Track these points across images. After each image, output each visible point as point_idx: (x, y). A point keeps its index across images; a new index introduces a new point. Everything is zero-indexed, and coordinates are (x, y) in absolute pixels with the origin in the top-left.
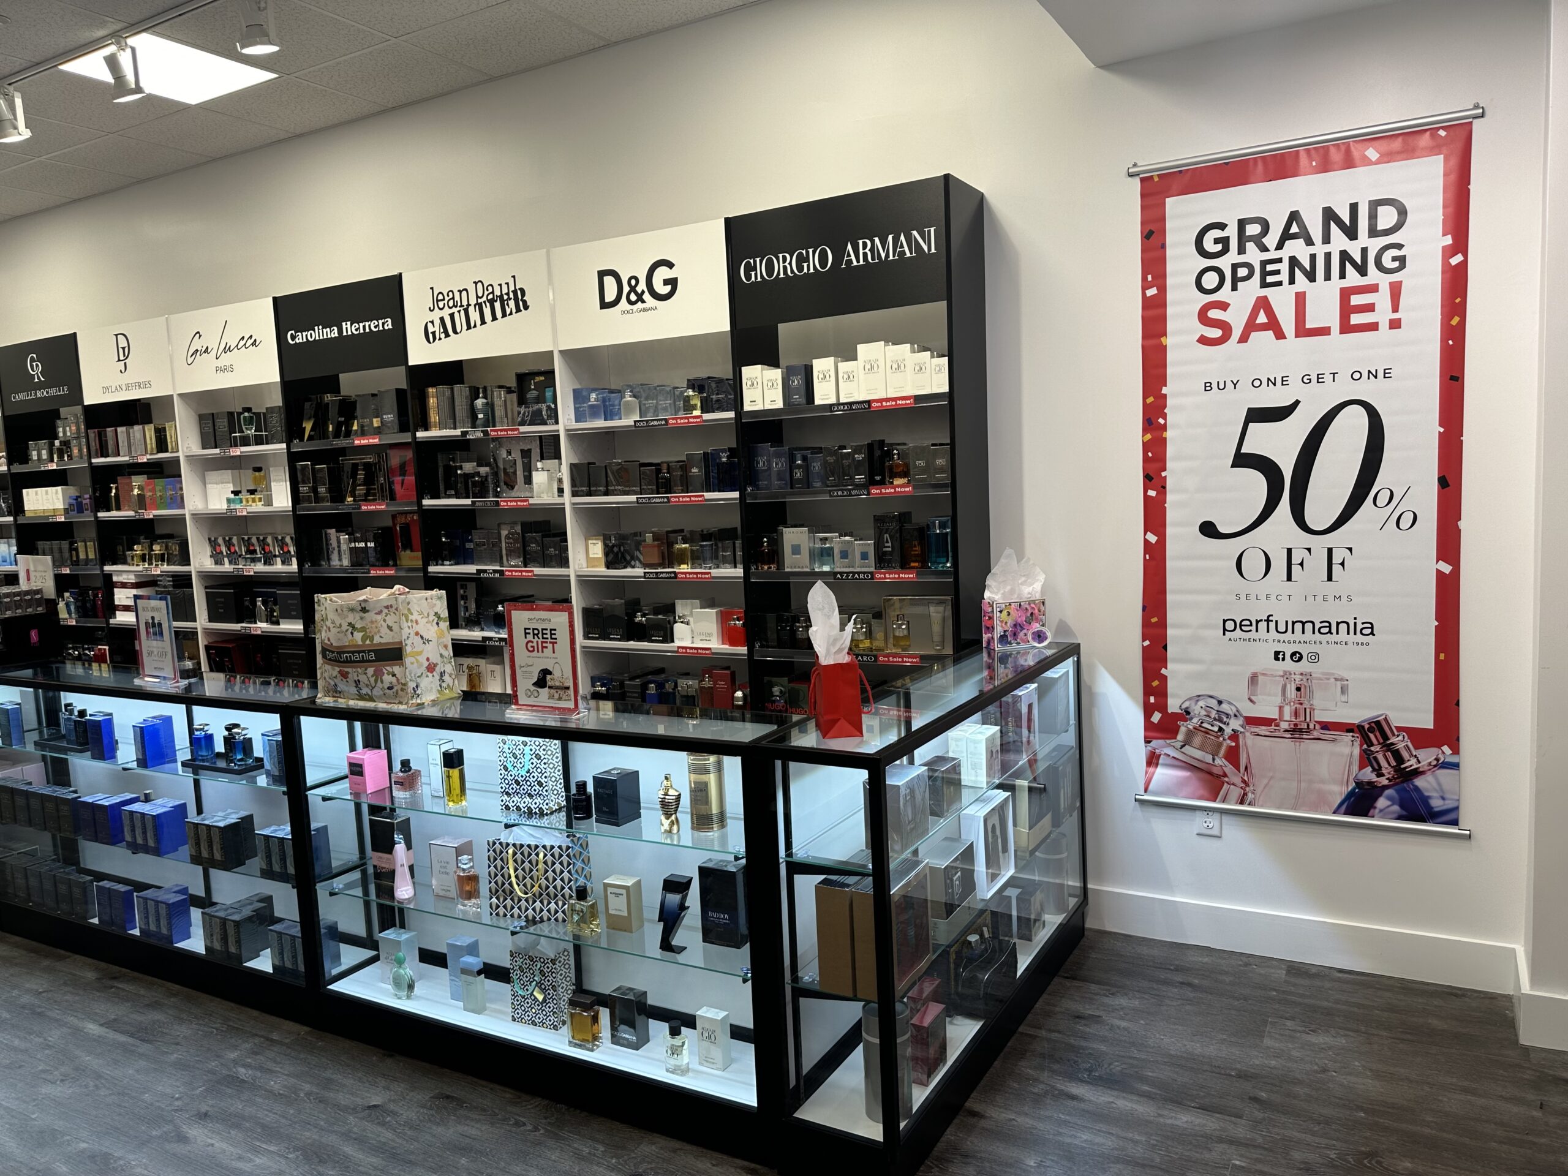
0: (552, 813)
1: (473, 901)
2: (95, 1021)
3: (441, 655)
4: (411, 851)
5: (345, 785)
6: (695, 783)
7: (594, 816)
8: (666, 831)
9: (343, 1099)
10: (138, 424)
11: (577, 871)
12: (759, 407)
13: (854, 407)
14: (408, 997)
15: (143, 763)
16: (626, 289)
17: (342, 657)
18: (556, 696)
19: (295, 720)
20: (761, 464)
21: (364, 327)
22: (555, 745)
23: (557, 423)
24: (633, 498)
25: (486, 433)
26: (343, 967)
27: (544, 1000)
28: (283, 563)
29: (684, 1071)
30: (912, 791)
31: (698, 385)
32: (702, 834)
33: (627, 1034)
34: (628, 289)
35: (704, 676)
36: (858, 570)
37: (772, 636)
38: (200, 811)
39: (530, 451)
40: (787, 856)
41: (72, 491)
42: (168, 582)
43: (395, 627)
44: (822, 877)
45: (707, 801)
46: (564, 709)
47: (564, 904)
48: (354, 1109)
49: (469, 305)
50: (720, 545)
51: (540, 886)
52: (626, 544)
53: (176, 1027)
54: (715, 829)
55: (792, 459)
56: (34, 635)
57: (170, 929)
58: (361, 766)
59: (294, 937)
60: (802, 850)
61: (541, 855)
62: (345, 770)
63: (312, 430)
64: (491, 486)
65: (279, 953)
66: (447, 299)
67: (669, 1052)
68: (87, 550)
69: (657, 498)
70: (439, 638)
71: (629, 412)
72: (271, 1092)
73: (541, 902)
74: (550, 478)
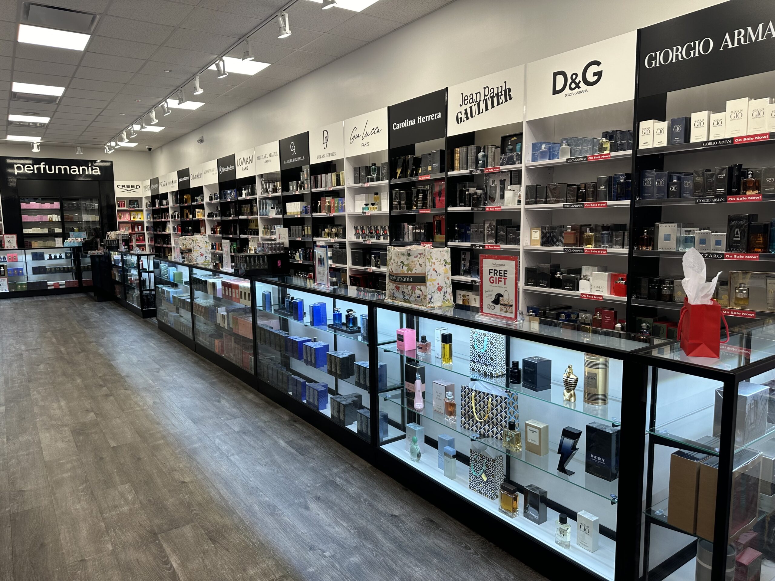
0: (497, 377)
1: (452, 417)
2: (283, 440)
3: (445, 283)
4: (424, 384)
5: (395, 345)
6: (588, 373)
7: (522, 383)
8: (566, 400)
9: (381, 507)
10: (330, 173)
11: (510, 412)
12: (650, 146)
13: (721, 143)
14: (417, 461)
15: (312, 323)
16: (569, 81)
17: (397, 279)
18: (505, 310)
19: (374, 309)
20: (648, 183)
21: (428, 118)
22: (502, 338)
23: (521, 163)
24: (561, 205)
25: (482, 171)
26: (389, 438)
27: (487, 481)
28: (384, 239)
29: (568, 546)
30: (756, 403)
31: (609, 136)
32: (590, 406)
33: (533, 512)
34: (571, 81)
35: (596, 313)
36: (713, 252)
37: (644, 291)
38: (336, 349)
39: (505, 180)
40: (650, 430)
41: (304, 204)
42: (337, 246)
43: (423, 265)
44: (677, 449)
45: (595, 386)
46: (509, 318)
47: (501, 430)
48: (385, 514)
49: (480, 101)
50: (614, 233)
51: (488, 417)
52: (555, 232)
53: (315, 450)
54: (600, 404)
55: (670, 179)
56: (279, 262)
57: (318, 403)
58: (402, 336)
59: (367, 417)
60: (661, 429)
61: (490, 400)
62: (395, 338)
63: (400, 173)
64: (482, 200)
65: (361, 424)
66: (469, 98)
67: (559, 532)
68: (308, 230)
69: (577, 205)
70: (445, 273)
71: (564, 153)
72: (349, 494)
73: (489, 426)
74: (514, 195)
